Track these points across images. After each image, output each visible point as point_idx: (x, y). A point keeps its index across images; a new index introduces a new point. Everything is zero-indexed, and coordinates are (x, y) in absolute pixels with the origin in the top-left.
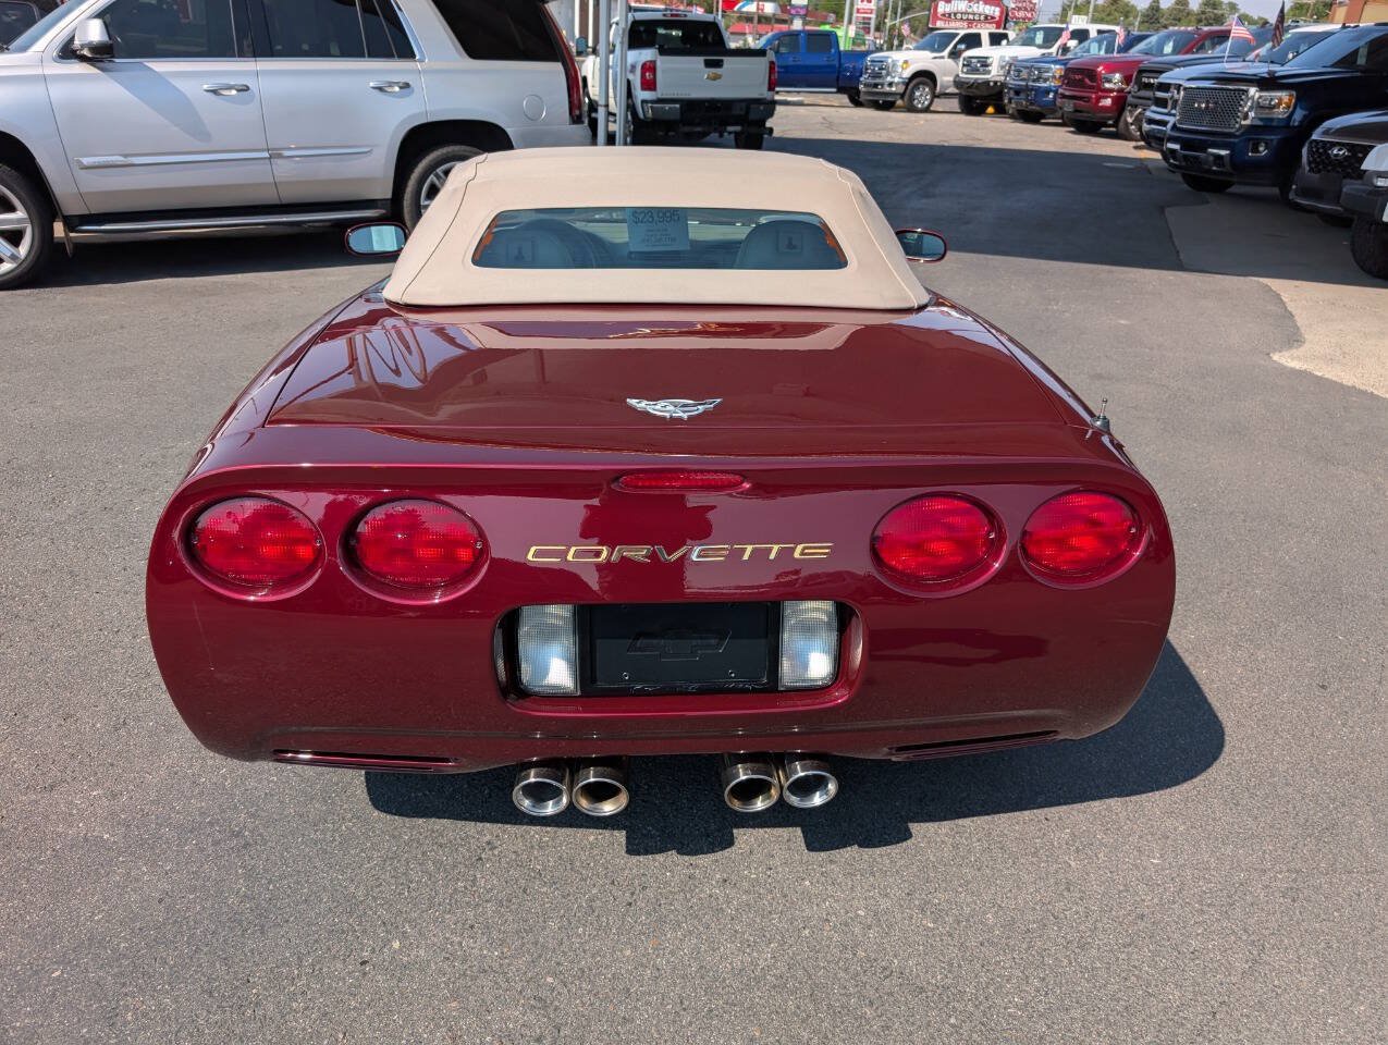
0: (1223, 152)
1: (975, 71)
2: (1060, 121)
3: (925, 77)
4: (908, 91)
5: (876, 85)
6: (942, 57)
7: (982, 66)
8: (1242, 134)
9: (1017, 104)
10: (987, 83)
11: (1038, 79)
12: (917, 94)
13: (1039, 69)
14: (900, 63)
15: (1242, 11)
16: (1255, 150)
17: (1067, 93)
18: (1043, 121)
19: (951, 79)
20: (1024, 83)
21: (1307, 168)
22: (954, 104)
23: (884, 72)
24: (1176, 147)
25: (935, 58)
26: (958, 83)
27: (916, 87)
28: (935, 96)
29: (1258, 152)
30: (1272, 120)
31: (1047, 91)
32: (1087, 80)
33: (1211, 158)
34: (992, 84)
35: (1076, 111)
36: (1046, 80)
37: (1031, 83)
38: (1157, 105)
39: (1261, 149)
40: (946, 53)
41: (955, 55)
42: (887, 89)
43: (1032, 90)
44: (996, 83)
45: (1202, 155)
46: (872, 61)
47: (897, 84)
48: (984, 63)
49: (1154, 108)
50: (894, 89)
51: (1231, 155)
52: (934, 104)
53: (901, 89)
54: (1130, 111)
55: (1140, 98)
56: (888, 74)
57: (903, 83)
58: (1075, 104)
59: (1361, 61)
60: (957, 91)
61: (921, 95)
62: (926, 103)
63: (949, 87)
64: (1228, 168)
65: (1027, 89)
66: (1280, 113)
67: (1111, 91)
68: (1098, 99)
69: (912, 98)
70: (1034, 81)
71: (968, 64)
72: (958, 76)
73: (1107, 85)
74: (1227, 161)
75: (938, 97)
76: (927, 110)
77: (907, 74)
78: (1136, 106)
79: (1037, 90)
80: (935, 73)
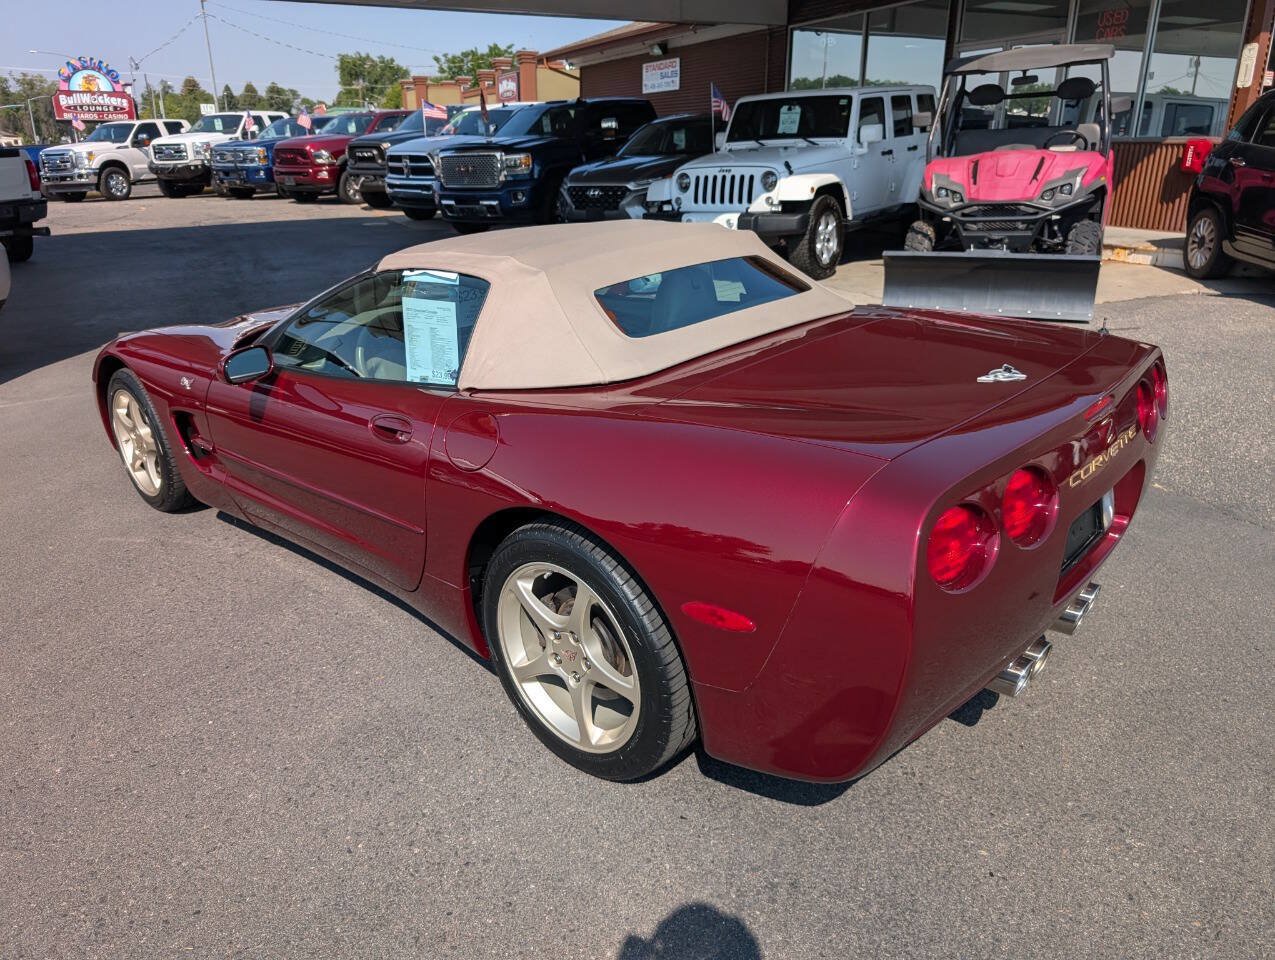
0: (494, 203)
1: (171, 157)
2: (276, 194)
3: (114, 166)
4: (103, 181)
5: (63, 178)
6: (126, 147)
7: (176, 152)
8: (502, 188)
9: (229, 183)
10: (188, 167)
11: (244, 160)
12: (113, 183)
13: (242, 152)
14: (85, 155)
15: (302, 97)
16: (516, 199)
17: (283, 170)
18: (255, 196)
19: (146, 166)
20: (233, 165)
21: (574, 207)
22: (156, 189)
23: (68, 165)
24: (452, 202)
25: (119, 148)
26: (153, 169)
27: (109, 176)
28: (131, 184)
29: (518, 200)
30: (518, 175)
31: (257, 170)
32: (300, 158)
33: (485, 208)
34: (192, 168)
35: (298, 185)
36: (252, 161)
37: (239, 165)
38: (392, 173)
39: (520, 197)
40: (128, 142)
41: (137, 143)
42: (78, 181)
43: (242, 170)
44: (196, 166)
45: (477, 207)
46: (47, 155)
47: (88, 175)
48: (178, 151)
49: (390, 175)
50: (83, 180)
51: (500, 204)
52: (132, 191)
53: (94, 179)
54: (354, 181)
55: (358, 169)
56: (74, 166)
57: (95, 174)
58: (295, 179)
59: (547, 128)
60: (155, 176)
61: (117, 183)
62: (124, 191)
63: (143, 174)
64: (500, 214)
65: (236, 170)
66: (523, 170)
67: (324, 165)
68: (316, 173)
69: (108, 188)
70: (241, 162)
71: (158, 151)
72: (152, 162)
73: (319, 161)
74: (498, 208)
75: (134, 184)
76: (127, 197)
77: (96, 164)
78: (358, 176)
79: (247, 169)
80: (124, 161)
